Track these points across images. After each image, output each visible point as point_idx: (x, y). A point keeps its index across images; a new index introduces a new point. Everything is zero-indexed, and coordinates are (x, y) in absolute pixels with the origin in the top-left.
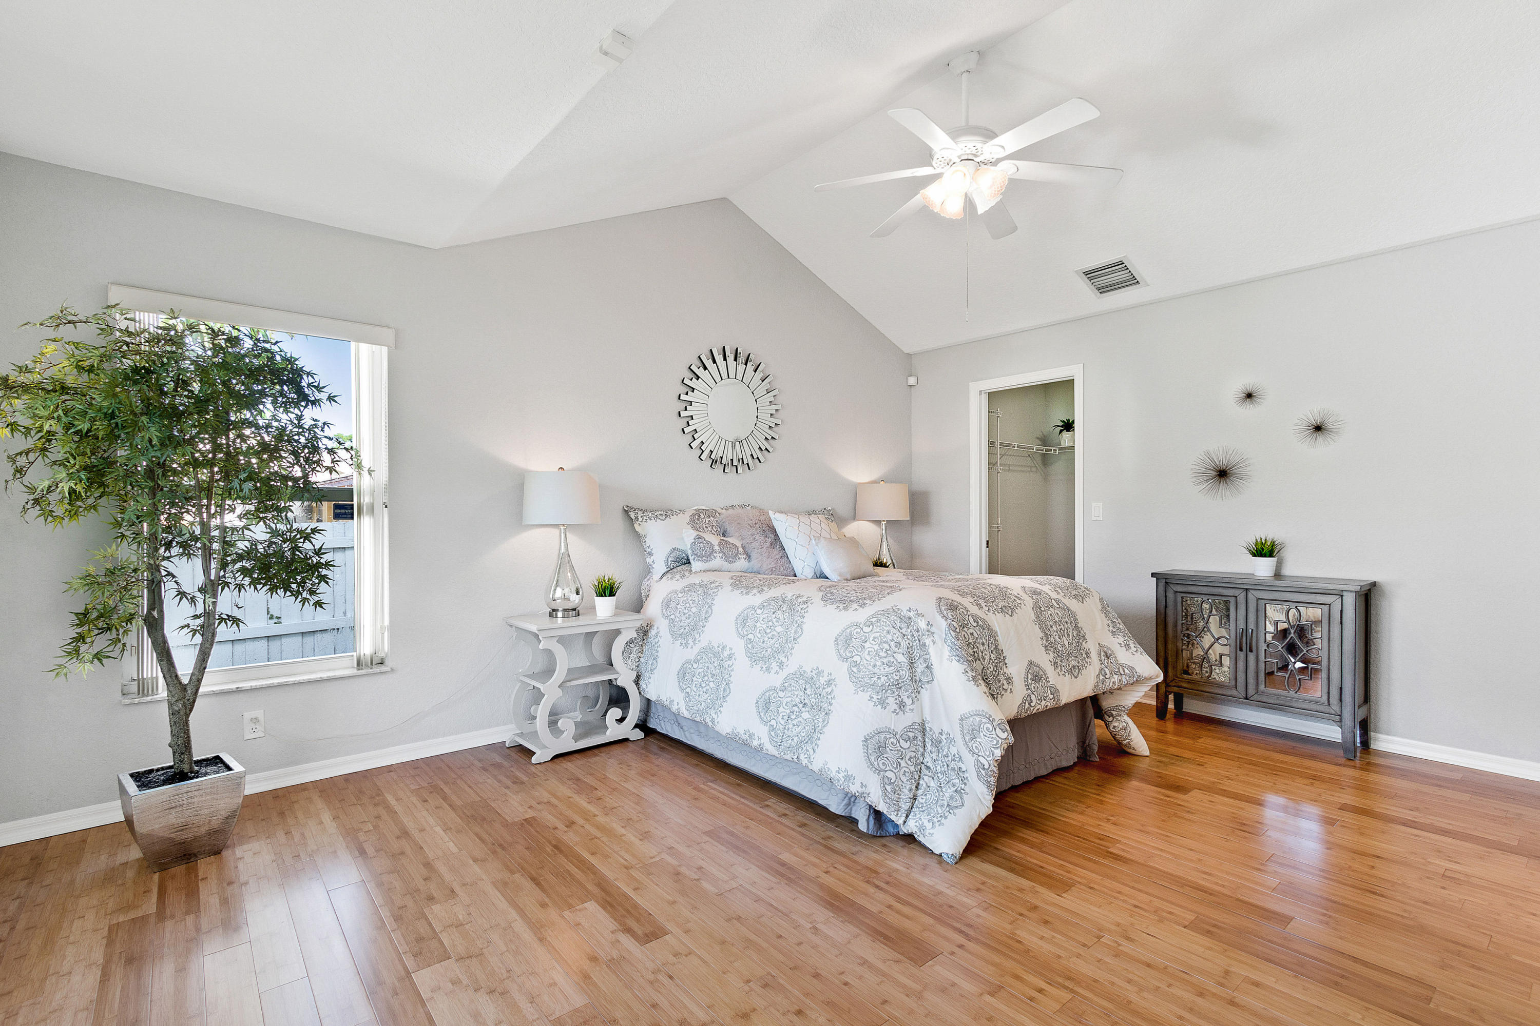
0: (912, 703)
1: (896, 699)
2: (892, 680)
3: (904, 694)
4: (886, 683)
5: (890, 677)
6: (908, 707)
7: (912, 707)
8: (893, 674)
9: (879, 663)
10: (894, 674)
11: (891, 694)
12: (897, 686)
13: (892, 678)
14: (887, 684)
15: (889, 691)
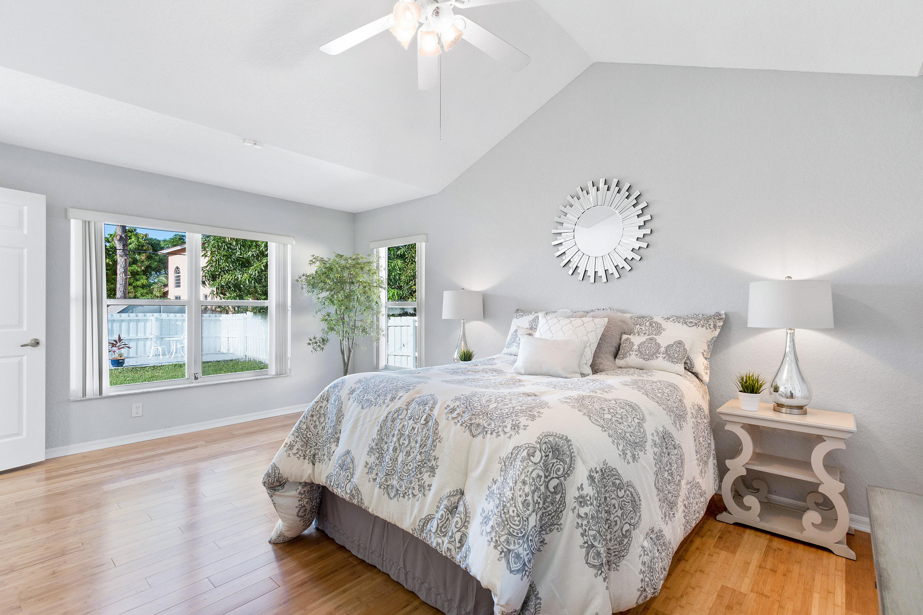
0: (294, 454)
1: (293, 441)
2: (305, 432)
3: (299, 446)
4: (303, 429)
5: (307, 430)
6: (290, 452)
7: (291, 455)
8: (310, 431)
9: (315, 418)
10: (311, 433)
11: (296, 436)
12: (303, 438)
13: (307, 432)
14: (302, 431)
15: (297, 434)
